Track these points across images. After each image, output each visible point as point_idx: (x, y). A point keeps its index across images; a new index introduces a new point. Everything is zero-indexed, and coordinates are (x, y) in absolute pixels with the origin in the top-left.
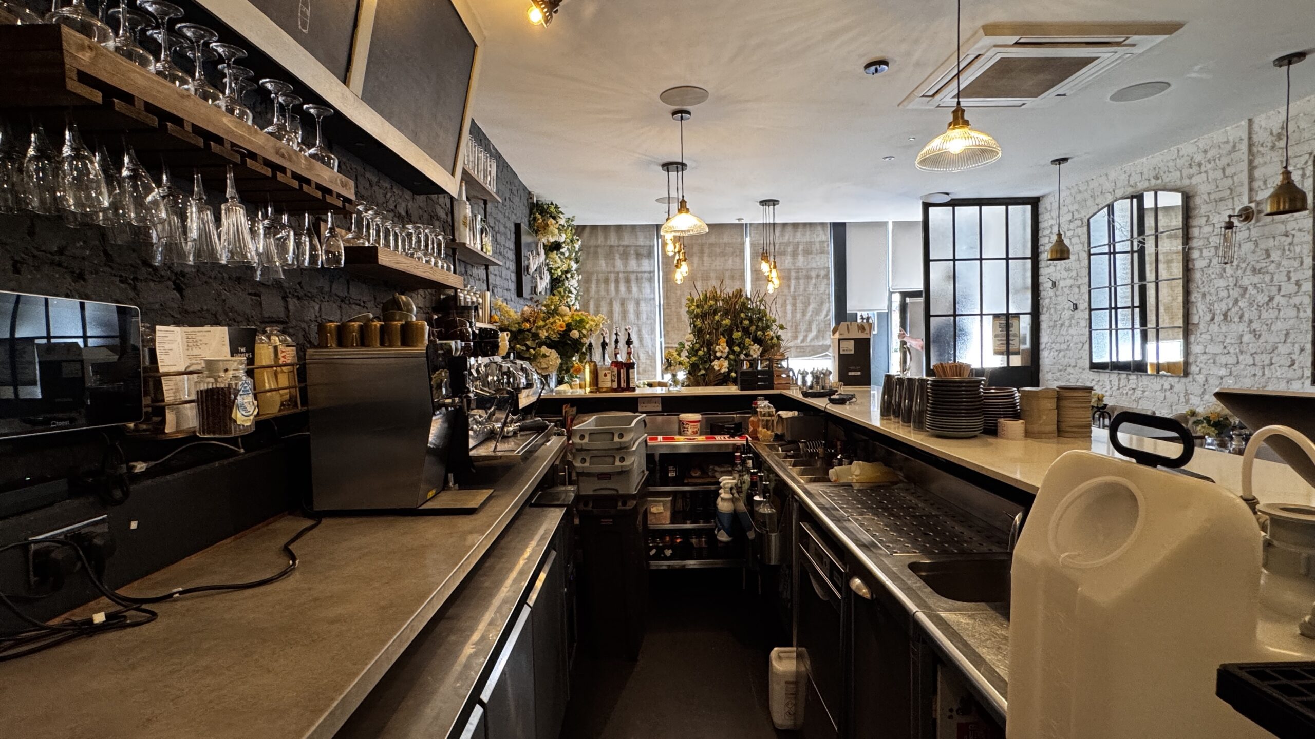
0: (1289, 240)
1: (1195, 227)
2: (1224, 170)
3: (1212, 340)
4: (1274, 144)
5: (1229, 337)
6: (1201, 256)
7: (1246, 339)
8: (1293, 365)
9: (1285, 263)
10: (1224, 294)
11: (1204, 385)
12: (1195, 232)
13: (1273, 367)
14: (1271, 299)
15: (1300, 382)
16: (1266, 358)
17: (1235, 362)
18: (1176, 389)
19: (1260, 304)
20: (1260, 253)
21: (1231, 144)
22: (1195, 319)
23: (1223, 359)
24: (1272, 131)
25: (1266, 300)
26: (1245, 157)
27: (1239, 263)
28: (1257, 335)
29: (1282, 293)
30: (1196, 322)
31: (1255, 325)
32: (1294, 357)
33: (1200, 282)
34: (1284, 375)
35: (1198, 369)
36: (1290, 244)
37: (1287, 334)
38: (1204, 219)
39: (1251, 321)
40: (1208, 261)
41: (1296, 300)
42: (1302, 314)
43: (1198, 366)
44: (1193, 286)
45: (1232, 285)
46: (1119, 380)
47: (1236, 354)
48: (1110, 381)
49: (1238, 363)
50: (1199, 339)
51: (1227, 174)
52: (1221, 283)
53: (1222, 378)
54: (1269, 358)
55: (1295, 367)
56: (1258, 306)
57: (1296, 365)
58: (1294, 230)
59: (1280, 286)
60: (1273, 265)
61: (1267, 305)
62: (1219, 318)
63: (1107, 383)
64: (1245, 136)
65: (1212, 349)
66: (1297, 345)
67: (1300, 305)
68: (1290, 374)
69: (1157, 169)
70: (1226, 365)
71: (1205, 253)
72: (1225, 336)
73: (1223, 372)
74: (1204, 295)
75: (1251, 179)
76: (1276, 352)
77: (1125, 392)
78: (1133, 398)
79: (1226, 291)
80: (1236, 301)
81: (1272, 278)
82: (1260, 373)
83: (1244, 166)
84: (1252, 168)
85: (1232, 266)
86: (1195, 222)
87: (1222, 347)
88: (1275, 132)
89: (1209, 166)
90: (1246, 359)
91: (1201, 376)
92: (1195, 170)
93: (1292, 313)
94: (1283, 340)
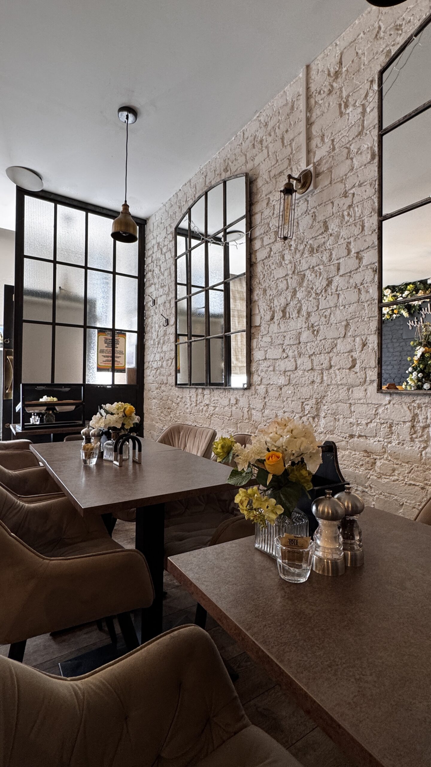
0: (348, 201)
1: (256, 213)
2: (283, 139)
3: (271, 343)
4: (332, 86)
5: (287, 338)
6: (262, 246)
7: (303, 338)
8: (353, 366)
9: (344, 233)
10: (282, 285)
11: (265, 398)
12: (257, 219)
13: (331, 371)
14: (330, 283)
15: (363, 388)
16: (323, 359)
17: (294, 367)
18: (241, 404)
19: (318, 292)
20: (318, 227)
21: (290, 105)
22: (257, 321)
23: (283, 365)
24: (329, 71)
25: (325, 285)
26: (303, 116)
27: (297, 245)
28: (315, 332)
29: (341, 272)
30: (258, 325)
31: (313, 319)
32: (355, 355)
33: (262, 276)
34: (344, 381)
35: (260, 379)
36: (350, 206)
37: (347, 325)
38: (266, 202)
39: (309, 314)
40: (269, 249)
41: (357, 278)
42: (363, 297)
43: (259, 376)
44: (255, 282)
45: (290, 272)
46: (197, 395)
47: (294, 357)
48: (190, 397)
49: (296, 368)
50: (261, 343)
51: (286, 144)
52: (279, 273)
53: (281, 389)
54: (328, 359)
55: (357, 368)
56: (317, 294)
57: (357, 366)
58: (354, 186)
59: (339, 264)
60: (332, 238)
61: (326, 291)
62: (278, 315)
63: (188, 401)
64: (302, 90)
65: (274, 353)
66: (358, 339)
67: (362, 284)
68: (351, 378)
69: (227, 161)
70: (285, 372)
71: (266, 241)
72: (284, 337)
73: (282, 380)
74: (265, 291)
75: (309, 138)
76: (335, 350)
77: (201, 408)
78: (207, 415)
79: (285, 282)
80: (295, 292)
81: (331, 254)
82: (318, 380)
83: (302, 126)
84: (309, 124)
85: (290, 250)
86: (257, 208)
87: (281, 350)
88: (332, 71)
89: (270, 139)
90: (304, 362)
91: (262, 386)
92: (258, 146)
93: (353, 296)
94: (342, 336)
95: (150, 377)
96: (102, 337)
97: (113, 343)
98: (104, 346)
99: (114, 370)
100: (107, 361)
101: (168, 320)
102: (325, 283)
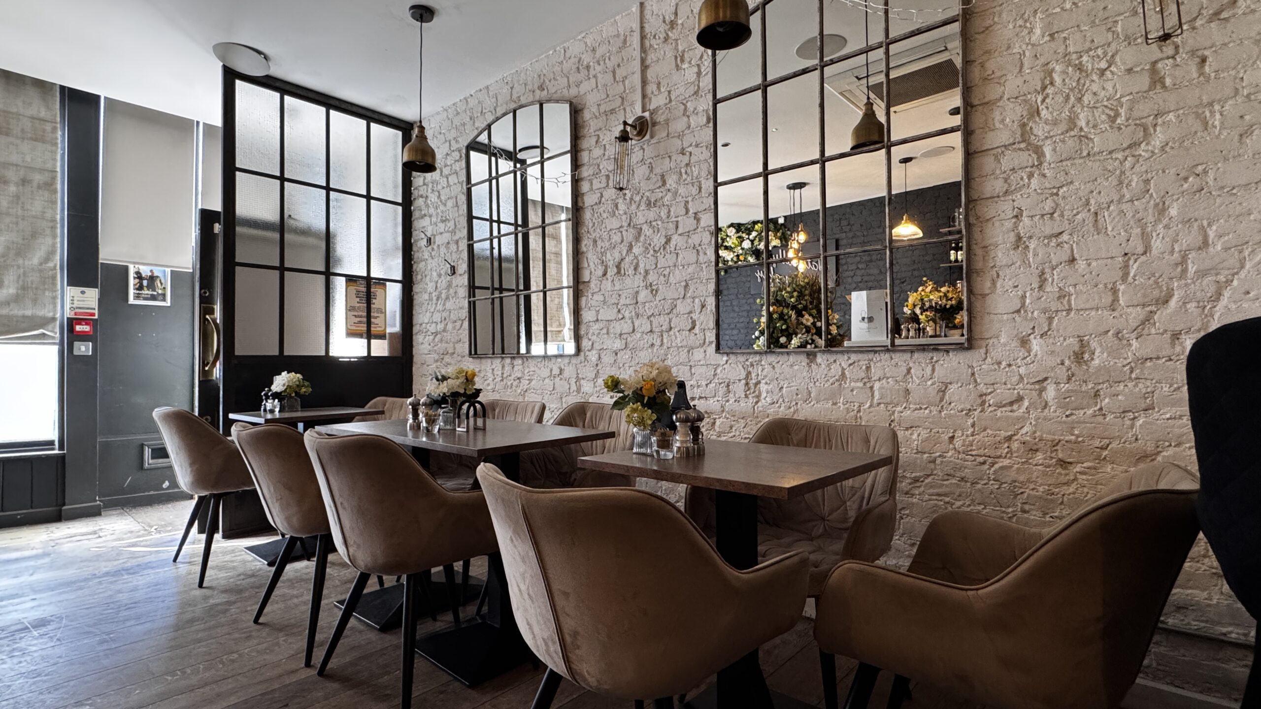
0: (686, 159)
1: (583, 150)
2: (614, 72)
3: (604, 302)
4: (667, 35)
5: (623, 297)
6: (591, 189)
7: (641, 297)
8: (693, 328)
9: (681, 190)
10: (616, 238)
11: (597, 365)
12: (585, 157)
13: (672, 333)
14: (668, 240)
15: (702, 350)
16: (663, 320)
17: (631, 329)
18: (566, 374)
19: (657, 249)
20: (655, 180)
21: (622, 38)
22: (586, 276)
23: (617, 327)
24: (664, 18)
25: (663, 243)
26: (637, 54)
27: (632, 196)
28: (654, 292)
29: (680, 231)
30: (587, 280)
31: (652, 278)
32: (695, 316)
33: (591, 225)
34: (684, 343)
35: (590, 343)
36: (687, 165)
37: (686, 286)
38: (594, 139)
39: (647, 272)
40: (599, 195)
41: (695, 239)
42: (702, 258)
43: (590, 340)
44: (583, 230)
45: (625, 224)
46: (503, 367)
47: (631, 318)
48: (493, 370)
49: (634, 330)
50: (591, 302)
51: (617, 79)
52: (614, 223)
53: (616, 354)
54: (668, 320)
55: (697, 330)
56: (655, 251)
57: (697, 327)
58: (691, 145)
59: (677, 222)
60: (670, 194)
61: (664, 248)
62: (612, 271)
63: (490, 374)
64: (636, 26)
65: (608, 314)
66: (697, 300)
67: (700, 245)
68: (692, 340)
69: (542, 77)
70: (621, 335)
71: (596, 184)
72: (619, 295)
73: (618, 344)
74: (595, 241)
75: (644, 82)
76: (674, 311)
77: (509, 383)
78: (519, 391)
79: (619, 234)
80: (631, 247)
81: (669, 211)
82: (658, 343)
83: (636, 65)
84: (644, 67)
85: (625, 199)
86: (585, 144)
87: (616, 310)
88: (668, 19)
89: (598, 68)
90: (643, 324)
91: (594, 352)
92: (584, 72)
93: (691, 257)
94: (681, 296)
95: (422, 345)
96: (353, 289)
97: (369, 298)
98: (355, 302)
99: (369, 336)
100: (360, 322)
101: (454, 267)
102: (663, 241)
